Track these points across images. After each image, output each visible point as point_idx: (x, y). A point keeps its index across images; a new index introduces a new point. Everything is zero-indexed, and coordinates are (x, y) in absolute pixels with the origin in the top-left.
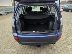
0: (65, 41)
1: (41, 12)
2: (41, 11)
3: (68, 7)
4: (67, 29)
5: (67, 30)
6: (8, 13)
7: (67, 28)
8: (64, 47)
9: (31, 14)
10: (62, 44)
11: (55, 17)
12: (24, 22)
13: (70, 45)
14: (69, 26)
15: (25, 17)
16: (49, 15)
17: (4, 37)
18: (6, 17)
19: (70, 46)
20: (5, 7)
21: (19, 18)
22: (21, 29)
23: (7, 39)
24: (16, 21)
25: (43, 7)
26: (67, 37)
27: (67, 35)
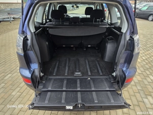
0: (139, 88)
1: (88, 18)
2: (89, 16)
3: (147, 9)
4: (144, 58)
5: (144, 60)
6: (13, 18)
7: (143, 56)
8: (136, 101)
9: (65, 23)
10: (132, 93)
11: (122, 33)
12: (47, 43)
13: (151, 95)
14: (148, 53)
15: (51, 31)
16: (107, 28)
17: (3, 74)
18: (9, 27)
19: (150, 98)
20: (6, 5)
21: (35, 32)
22: (38, 60)
23: (10, 78)
24: (28, 40)
25: (92, 8)
26: (143, 77)
27: (144, 73)
